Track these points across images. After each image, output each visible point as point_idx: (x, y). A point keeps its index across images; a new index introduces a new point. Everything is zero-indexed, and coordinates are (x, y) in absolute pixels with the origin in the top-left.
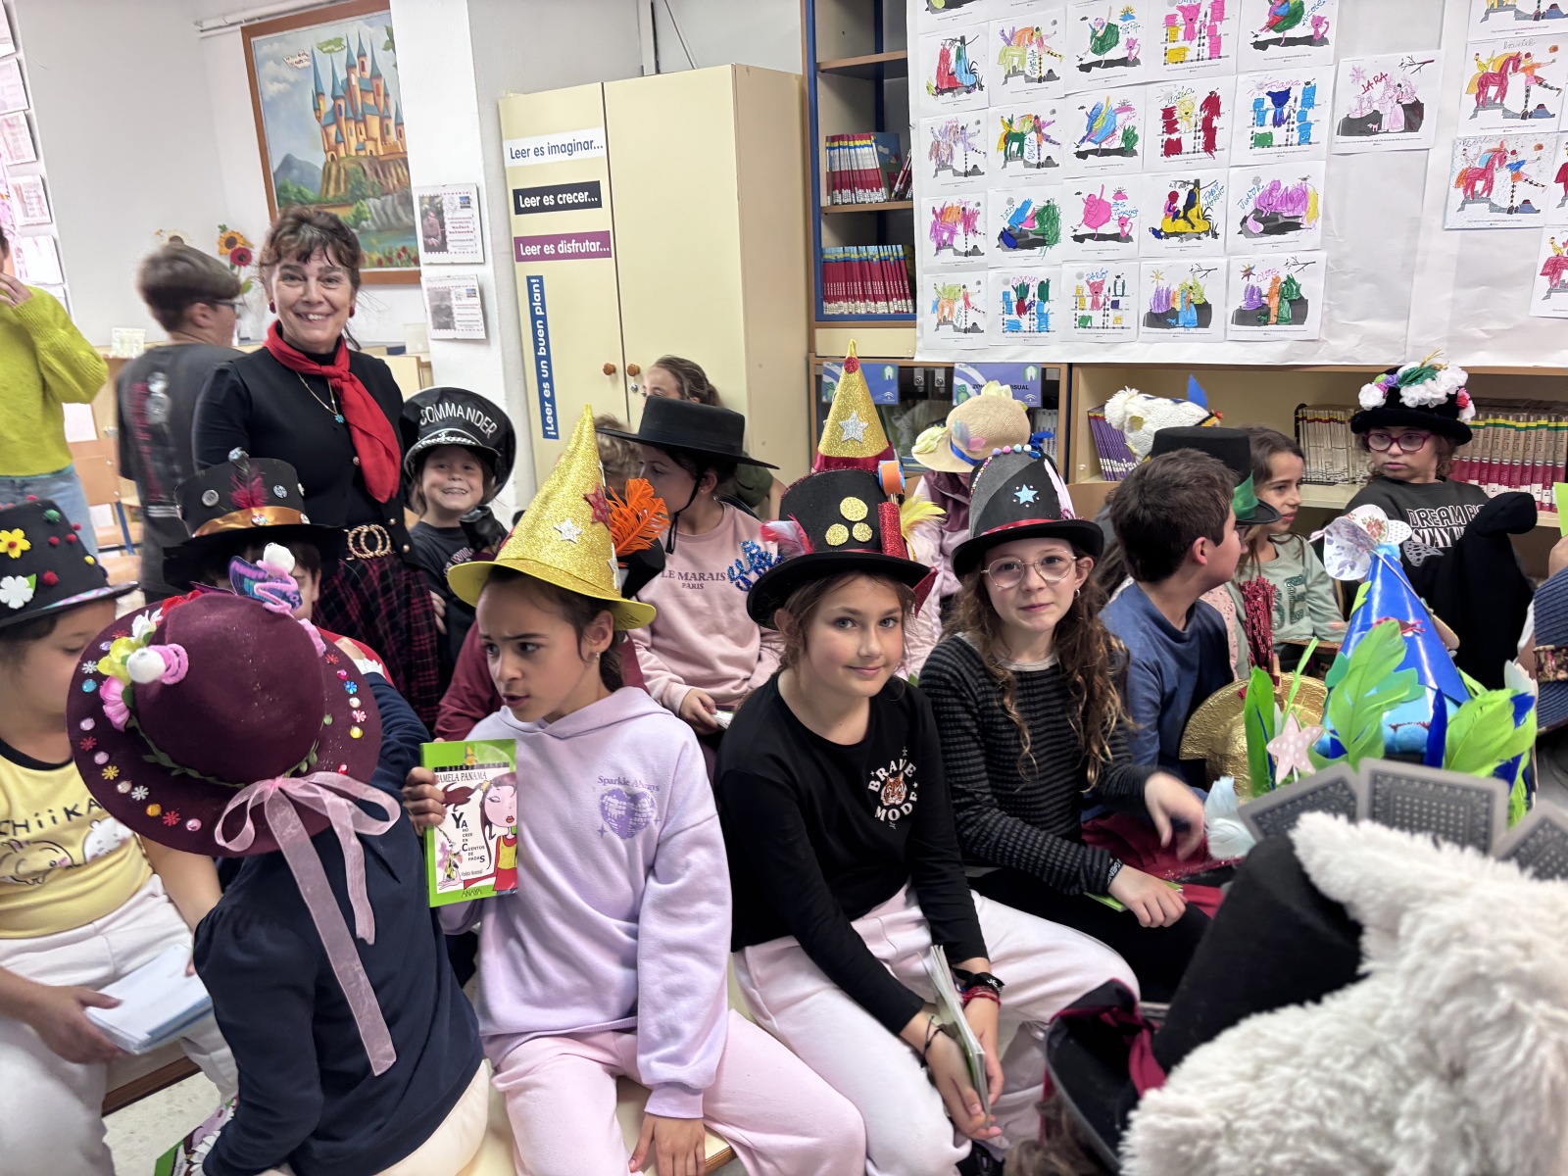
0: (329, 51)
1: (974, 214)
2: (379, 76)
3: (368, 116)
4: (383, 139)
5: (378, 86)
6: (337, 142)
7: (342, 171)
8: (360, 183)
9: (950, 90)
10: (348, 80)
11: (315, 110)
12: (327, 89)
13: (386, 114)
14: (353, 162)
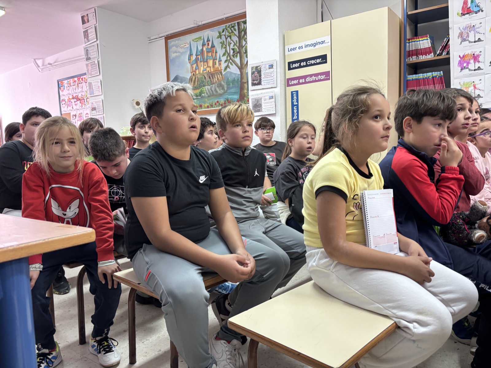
0: (196, 41)
1: (478, 56)
2: (214, 47)
3: (208, 60)
4: (213, 66)
5: (213, 51)
6: (196, 69)
7: (197, 78)
8: (203, 82)
9: (467, 14)
10: (202, 49)
11: (189, 60)
12: (194, 53)
13: (215, 58)
14: (201, 75)
